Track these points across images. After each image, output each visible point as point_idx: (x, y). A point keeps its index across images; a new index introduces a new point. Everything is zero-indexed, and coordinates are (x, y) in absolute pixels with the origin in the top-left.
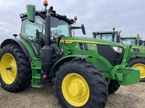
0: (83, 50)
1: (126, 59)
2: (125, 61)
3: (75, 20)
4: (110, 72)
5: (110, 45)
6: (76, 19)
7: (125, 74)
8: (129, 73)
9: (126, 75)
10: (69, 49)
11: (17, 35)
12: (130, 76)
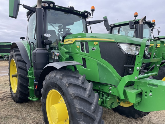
0: (84, 52)
1: (140, 65)
2: (138, 68)
3: (91, 12)
4: (116, 87)
5: (116, 42)
6: (93, 10)
7: (143, 91)
8: (151, 91)
9: (146, 93)
10: (67, 51)
11: (24, 38)
12: (151, 95)
